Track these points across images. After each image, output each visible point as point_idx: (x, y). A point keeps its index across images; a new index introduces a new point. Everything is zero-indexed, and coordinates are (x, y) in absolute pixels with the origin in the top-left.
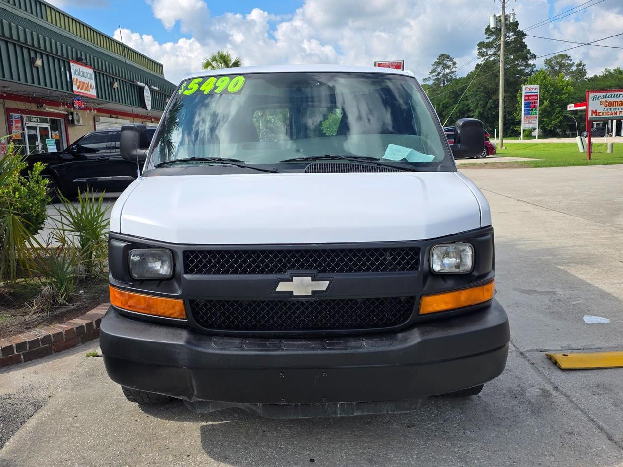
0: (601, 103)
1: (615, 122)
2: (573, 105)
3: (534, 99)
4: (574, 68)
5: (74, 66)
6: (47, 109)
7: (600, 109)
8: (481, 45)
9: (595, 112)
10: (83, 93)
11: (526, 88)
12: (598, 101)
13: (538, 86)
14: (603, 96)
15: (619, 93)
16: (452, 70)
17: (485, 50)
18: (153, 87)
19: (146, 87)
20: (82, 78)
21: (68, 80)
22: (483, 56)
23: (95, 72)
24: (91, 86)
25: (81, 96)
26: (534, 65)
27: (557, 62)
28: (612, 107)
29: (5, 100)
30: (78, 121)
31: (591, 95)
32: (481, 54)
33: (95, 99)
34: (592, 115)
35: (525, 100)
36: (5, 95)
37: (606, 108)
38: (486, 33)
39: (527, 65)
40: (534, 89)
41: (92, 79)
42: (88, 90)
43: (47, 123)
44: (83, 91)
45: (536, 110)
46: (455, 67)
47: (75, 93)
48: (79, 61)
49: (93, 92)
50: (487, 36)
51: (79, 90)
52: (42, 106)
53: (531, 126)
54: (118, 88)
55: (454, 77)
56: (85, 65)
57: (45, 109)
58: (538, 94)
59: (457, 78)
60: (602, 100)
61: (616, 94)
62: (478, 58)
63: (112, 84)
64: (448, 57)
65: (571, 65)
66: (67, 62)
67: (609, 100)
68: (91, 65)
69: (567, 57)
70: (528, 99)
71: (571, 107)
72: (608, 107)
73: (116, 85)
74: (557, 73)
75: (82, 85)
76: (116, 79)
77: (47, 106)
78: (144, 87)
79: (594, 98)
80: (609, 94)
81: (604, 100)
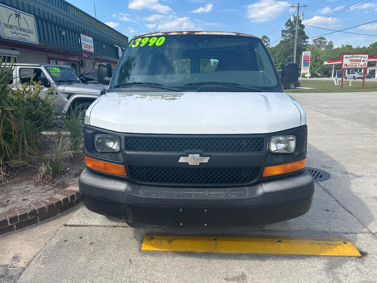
0: (349, 60)
1: (347, 70)
2: (327, 62)
3: (308, 59)
4: (327, 44)
5: (82, 36)
6: (69, 58)
7: (349, 63)
8: (283, 31)
9: (346, 65)
10: (87, 50)
11: (304, 53)
12: (348, 59)
13: (310, 52)
14: (351, 57)
15: (359, 55)
16: (268, 43)
17: (285, 34)
18: (123, 48)
19: (120, 48)
20: (86, 42)
21: (80, 43)
22: (284, 36)
23: (93, 39)
24: (91, 46)
25: (86, 52)
26: (308, 42)
27: (319, 41)
28: (355, 63)
29: (48, 53)
30: (86, 65)
31: (345, 56)
32: (283, 36)
33: (93, 53)
34: (344, 66)
35: (304, 59)
36: (47, 50)
37: (352, 63)
38: (286, 25)
39: (305, 42)
40: (308, 53)
41: (92, 43)
42: (90, 49)
43: (70, 65)
44: (87, 49)
45: (309, 64)
46: (270, 42)
47: (83, 50)
48: (85, 33)
49: (92, 50)
50: (286, 27)
51: (85, 49)
52: (67, 56)
53: (306, 72)
54: (105, 48)
55: (269, 47)
56: (88, 35)
57: (68, 58)
58: (310, 56)
59: (271, 47)
60: (350, 59)
61: (357, 55)
62: (282, 38)
63: (102, 46)
64: (266, 37)
65: (326, 43)
66: (79, 33)
67: (353, 59)
68: (91, 36)
69: (324, 38)
70: (305, 59)
71: (326, 63)
72: (353, 62)
73: (104, 46)
74: (319, 46)
75: (86, 46)
76: (104, 43)
77: (69, 57)
78: (118, 48)
79: (346, 58)
80: (353, 56)
81: (351, 58)
